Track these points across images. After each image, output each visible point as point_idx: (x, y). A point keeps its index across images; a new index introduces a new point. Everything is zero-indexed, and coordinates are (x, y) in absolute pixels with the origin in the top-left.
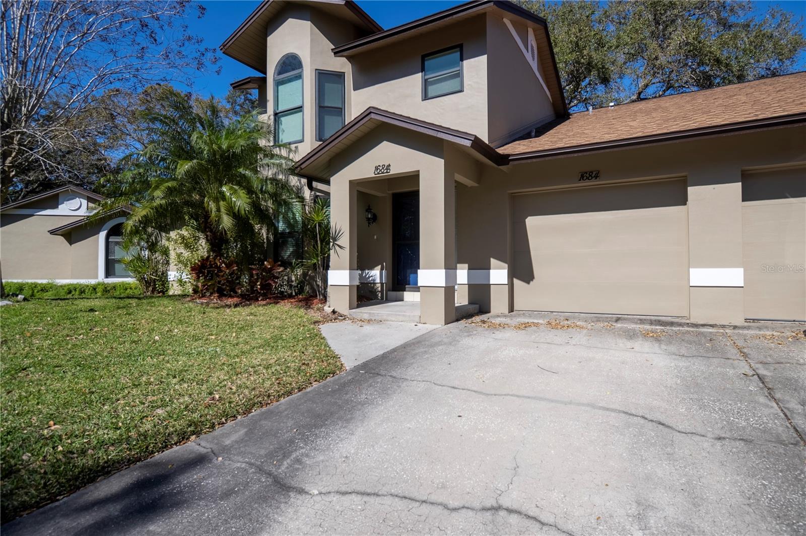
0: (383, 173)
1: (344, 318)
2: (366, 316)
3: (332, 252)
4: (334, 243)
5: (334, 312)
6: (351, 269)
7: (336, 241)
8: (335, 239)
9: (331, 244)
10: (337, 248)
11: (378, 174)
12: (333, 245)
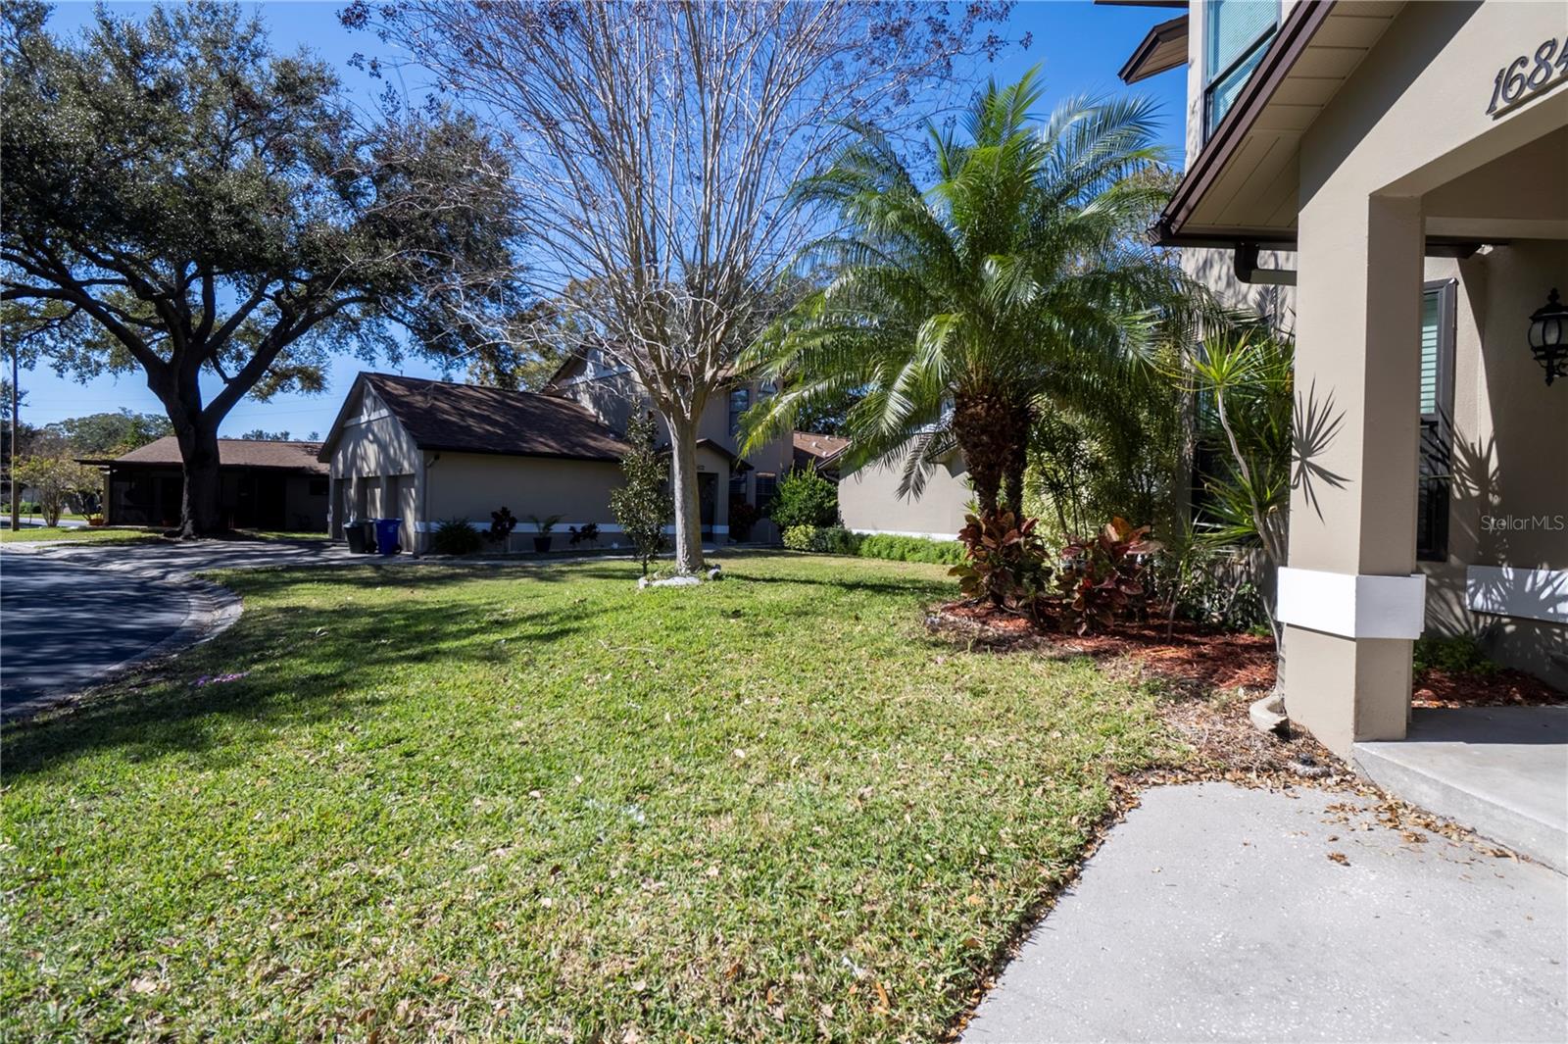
0: (1543, 89)
1: (1321, 766)
2: (1428, 797)
3: (1296, 497)
4: (1304, 463)
5: (1284, 732)
6: (1369, 567)
7: (1311, 453)
8: (1308, 449)
9: (1295, 466)
10: (1315, 479)
11: (1516, 103)
12: (1301, 469)
